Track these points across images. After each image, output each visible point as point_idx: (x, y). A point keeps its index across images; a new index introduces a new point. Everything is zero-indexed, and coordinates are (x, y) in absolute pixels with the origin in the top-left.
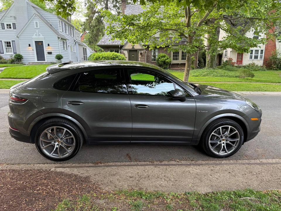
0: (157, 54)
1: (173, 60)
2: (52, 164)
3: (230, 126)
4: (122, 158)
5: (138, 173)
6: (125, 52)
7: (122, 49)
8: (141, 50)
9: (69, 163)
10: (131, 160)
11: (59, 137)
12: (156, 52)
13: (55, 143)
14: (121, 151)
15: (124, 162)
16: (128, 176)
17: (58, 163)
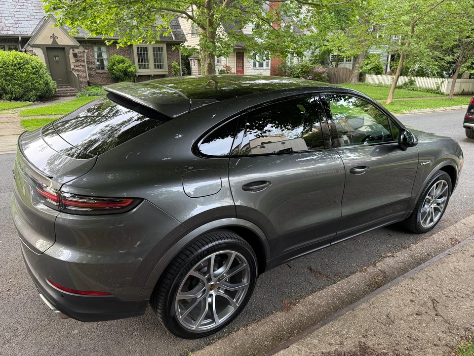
0: (105, 56)
1: (140, 68)
2: (203, 347)
3: (443, 181)
4: (312, 279)
5: (413, 301)
6: (35, 50)
7: (29, 44)
8: (73, 47)
9: (238, 330)
10: (329, 278)
11: (215, 276)
12: (103, 52)
13: (206, 295)
14: (291, 266)
15: (327, 287)
16: (409, 313)
17: (214, 339)
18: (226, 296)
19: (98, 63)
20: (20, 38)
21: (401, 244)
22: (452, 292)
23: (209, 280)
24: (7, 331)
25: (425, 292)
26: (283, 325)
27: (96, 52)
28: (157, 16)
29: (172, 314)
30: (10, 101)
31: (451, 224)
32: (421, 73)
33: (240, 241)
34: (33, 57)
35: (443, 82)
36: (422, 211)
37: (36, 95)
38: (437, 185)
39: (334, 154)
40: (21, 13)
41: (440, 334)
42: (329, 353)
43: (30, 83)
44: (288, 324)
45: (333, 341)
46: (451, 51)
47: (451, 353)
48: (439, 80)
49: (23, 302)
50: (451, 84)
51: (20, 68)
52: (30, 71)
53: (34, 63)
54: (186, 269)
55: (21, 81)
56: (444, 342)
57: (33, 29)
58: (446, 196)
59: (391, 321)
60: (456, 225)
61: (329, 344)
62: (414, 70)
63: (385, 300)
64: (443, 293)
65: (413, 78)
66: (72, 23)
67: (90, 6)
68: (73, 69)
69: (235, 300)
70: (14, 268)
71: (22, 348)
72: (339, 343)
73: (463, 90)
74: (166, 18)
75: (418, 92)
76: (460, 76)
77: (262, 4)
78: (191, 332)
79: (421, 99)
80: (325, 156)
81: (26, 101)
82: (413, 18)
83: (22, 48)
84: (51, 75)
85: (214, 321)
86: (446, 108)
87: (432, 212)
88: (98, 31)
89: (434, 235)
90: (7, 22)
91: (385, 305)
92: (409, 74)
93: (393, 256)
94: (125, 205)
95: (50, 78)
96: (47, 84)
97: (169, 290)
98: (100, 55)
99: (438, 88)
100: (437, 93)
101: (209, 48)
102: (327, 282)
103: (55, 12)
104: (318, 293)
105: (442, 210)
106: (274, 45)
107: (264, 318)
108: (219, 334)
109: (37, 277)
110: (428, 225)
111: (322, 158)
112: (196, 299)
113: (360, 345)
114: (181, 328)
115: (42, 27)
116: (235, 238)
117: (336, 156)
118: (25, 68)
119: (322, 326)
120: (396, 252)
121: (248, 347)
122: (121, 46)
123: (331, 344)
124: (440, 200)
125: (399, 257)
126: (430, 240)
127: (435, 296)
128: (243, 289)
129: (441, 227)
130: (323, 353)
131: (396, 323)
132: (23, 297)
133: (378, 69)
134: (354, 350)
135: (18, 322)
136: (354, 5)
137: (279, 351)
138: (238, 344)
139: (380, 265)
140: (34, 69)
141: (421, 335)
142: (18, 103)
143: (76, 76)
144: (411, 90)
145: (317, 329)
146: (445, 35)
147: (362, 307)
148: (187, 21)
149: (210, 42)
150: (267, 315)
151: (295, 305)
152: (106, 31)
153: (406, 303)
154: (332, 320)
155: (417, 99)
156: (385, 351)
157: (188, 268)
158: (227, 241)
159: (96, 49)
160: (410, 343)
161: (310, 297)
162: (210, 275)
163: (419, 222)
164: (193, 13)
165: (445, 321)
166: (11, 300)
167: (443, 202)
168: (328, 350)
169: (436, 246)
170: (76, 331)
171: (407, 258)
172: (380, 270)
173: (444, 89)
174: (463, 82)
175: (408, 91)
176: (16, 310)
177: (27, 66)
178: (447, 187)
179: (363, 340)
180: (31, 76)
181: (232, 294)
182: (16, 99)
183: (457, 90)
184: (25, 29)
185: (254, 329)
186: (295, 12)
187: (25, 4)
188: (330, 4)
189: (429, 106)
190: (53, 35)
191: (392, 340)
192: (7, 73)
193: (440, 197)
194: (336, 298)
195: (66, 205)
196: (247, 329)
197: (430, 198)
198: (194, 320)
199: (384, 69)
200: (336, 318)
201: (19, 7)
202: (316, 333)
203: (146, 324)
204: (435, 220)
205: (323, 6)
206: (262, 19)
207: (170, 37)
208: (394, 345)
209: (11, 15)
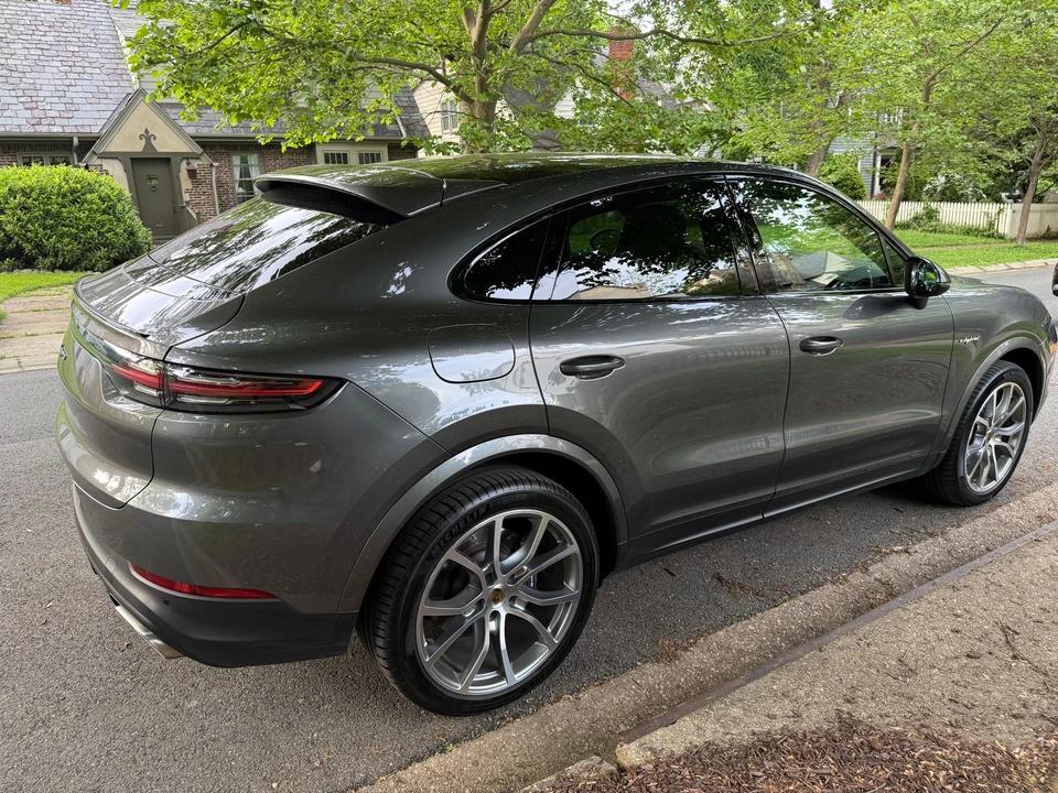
0: (255, 174)
2: (478, 734)
3: (1013, 384)
4: (724, 598)
5: (957, 632)
6: (108, 165)
7: (94, 152)
8: (187, 157)
9: (558, 699)
10: (763, 596)
11: (505, 570)
12: (252, 166)
13: (484, 612)
14: (673, 572)
15: (758, 615)
16: (950, 654)
17: (503, 718)
18: (530, 618)
19: (241, 190)
20: (76, 141)
21: (925, 528)
22: (1049, 612)
23: (491, 577)
24: (42, 704)
25: (984, 614)
26: (661, 692)
27: (236, 166)
28: (367, 80)
29: (409, 651)
30: (53, 271)
31: (1038, 487)
32: (952, 195)
33: (557, 492)
34: (103, 178)
35: (1000, 211)
36: (968, 453)
37: (109, 258)
38: (1000, 393)
39: (763, 312)
40: (79, 89)
41: (1024, 695)
42: (769, 732)
43: (96, 233)
44: (671, 689)
45: (775, 711)
46: (1016, 142)
47: (1052, 732)
48: (993, 208)
49: (76, 647)
50: (1019, 215)
51: (74, 202)
52: (95, 207)
53: (105, 191)
54: (439, 544)
55: (77, 229)
56: (1035, 711)
57: (104, 122)
58: (1020, 421)
59: (907, 670)
60: (1048, 489)
61: (768, 716)
62: (935, 189)
63: (893, 630)
64: (1026, 616)
65: (934, 205)
66: (187, 94)
67: (226, 56)
68: (187, 203)
69: (549, 630)
70: (58, 580)
71: (74, 736)
72: (791, 714)
73: (1048, 229)
74: (387, 86)
75: (947, 235)
76: (1039, 199)
77: (594, 57)
78: (451, 695)
79: (955, 248)
80: (741, 316)
81: (86, 270)
82: (927, 69)
83: (79, 161)
84: (141, 216)
85: (502, 676)
86: (1011, 265)
87: (991, 457)
88: (242, 111)
89: (999, 510)
90: (48, 107)
91: (894, 639)
92: (924, 197)
93: (906, 551)
94: (306, 392)
95: (138, 222)
96: (132, 234)
97: (401, 593)
98: (245, 173)
99: (991, 225)
100: (989, 236)
101: (480, 140)
102: (757, 604)
103: (154, 68)
104: (739, 627)
105: (1014, 453)
106: (622, 130)
107: (616, 676)
108: (515, 707)
109: (111, 567)
110: (984, 488)
111: (733, 319)
112: (461, 618)
113: (840, 718)
114: (430, 684)
115: (123, 115)
116: (546, 484)
117: (768, 316)
118: (86, 201)
119: (750, 680)
120: (914, 544)
121: (583, 736)
122: (292, 145)
123: (773, 717)
124: (1009, 431)
125: (921, 554)
126: (991, 518)
127: (1009, 622)
128: (567, 605)
129: (1014, 494)
130: (754, 734)
131: (923, 672)
132: (76, 637)
133: (853, 189)
134: (826, 727)
135: (65, 686)
136: (795, 41)
137: (653, 731)
138: (559, 729)
139: (878, 570)
140: (104, 202)
141: (980, 698)
142: (70, 276)
143: (195, 216)
144: (931, 232)
145: (738, 687)
146: (999, 103)
147: (840, 644)
148: (433, 85)
149: (484, 127)
150: (625, 668)
151: (686, 649)
152: (259, 110)
153: (942, 635)
154: (773, 669)
155: (944, 249)
156: (897, 728)
157: (445, 541)
158: (528, 487)
159: (236, 160)
160: (955, 712)
161: (721, 633)
162: (493, 566)
163: (964, 478)
164: (444, 71)
165: (1036, 670)
166: (52, 642)
167: (1016, 436)
168: (767, 728)
169: (1004, 532)
170: (194, 703)
171: (939, 555)
172: (880, 580)
173: (1005, 226)
174: (1048, 211)
175: (923, 234)
176: (63, 662)
177: (89, 196)
178: (1023, 399)
179: (846, 708)
180: (99, 217)
181: (544, 614)
182: (65, 267)
183: (1033, 227)
184: (86, 120)
185: (595, 699)
186: (665, 71)
187: (88, 70)
188: (742, 41)
189: (973, 262)
190: (147, 131)
191: (914, 706)
192: (47, 212)
193: (1009, 423)
194: (781, 637)
195: (177, 394)
196: (579, 699)
197: (985, 422)
198: (458, 671)
199: (868, 191)
200: (781, 665)
201: (76, 76)
202: (737, 694)
203: (350, 688)
204: (1001, 475)
205: (726, 45)
206: (594, 78)
207: (395, 132)
208: (919, 716)
209: (59, 94)
